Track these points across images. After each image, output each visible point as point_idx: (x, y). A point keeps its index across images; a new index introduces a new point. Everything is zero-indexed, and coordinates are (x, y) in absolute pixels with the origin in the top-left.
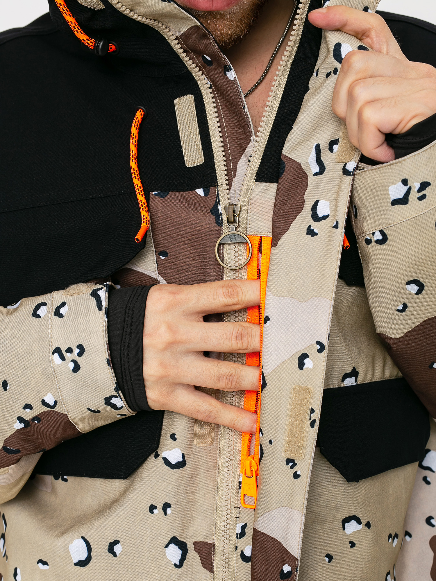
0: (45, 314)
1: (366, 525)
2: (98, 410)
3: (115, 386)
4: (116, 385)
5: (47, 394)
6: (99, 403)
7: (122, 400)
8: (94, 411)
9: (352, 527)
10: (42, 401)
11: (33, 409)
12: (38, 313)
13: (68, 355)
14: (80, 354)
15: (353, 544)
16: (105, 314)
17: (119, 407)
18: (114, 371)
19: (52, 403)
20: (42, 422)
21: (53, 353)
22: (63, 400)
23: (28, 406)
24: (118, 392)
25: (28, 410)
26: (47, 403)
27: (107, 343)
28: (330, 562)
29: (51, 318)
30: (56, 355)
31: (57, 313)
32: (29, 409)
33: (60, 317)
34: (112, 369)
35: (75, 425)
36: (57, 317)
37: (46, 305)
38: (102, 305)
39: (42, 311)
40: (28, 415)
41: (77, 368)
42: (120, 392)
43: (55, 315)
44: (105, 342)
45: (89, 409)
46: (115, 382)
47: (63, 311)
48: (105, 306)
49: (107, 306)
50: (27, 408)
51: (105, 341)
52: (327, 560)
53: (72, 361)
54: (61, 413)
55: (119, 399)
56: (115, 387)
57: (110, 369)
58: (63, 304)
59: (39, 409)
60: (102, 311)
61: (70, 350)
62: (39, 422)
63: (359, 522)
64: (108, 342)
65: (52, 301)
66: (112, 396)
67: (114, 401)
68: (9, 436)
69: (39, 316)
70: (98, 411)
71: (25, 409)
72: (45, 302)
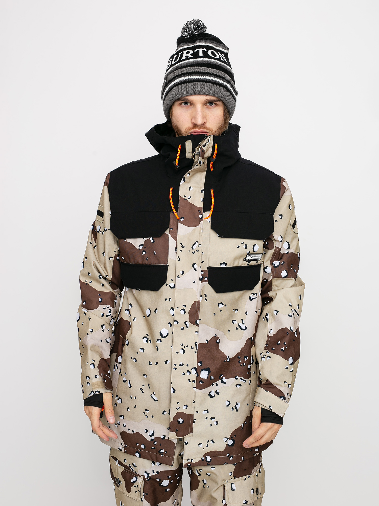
1: (225, 305)
9: (221, 306)
15: (221, 311)
28: (215, 315)
52: (214, 314)
63: (223, 304)
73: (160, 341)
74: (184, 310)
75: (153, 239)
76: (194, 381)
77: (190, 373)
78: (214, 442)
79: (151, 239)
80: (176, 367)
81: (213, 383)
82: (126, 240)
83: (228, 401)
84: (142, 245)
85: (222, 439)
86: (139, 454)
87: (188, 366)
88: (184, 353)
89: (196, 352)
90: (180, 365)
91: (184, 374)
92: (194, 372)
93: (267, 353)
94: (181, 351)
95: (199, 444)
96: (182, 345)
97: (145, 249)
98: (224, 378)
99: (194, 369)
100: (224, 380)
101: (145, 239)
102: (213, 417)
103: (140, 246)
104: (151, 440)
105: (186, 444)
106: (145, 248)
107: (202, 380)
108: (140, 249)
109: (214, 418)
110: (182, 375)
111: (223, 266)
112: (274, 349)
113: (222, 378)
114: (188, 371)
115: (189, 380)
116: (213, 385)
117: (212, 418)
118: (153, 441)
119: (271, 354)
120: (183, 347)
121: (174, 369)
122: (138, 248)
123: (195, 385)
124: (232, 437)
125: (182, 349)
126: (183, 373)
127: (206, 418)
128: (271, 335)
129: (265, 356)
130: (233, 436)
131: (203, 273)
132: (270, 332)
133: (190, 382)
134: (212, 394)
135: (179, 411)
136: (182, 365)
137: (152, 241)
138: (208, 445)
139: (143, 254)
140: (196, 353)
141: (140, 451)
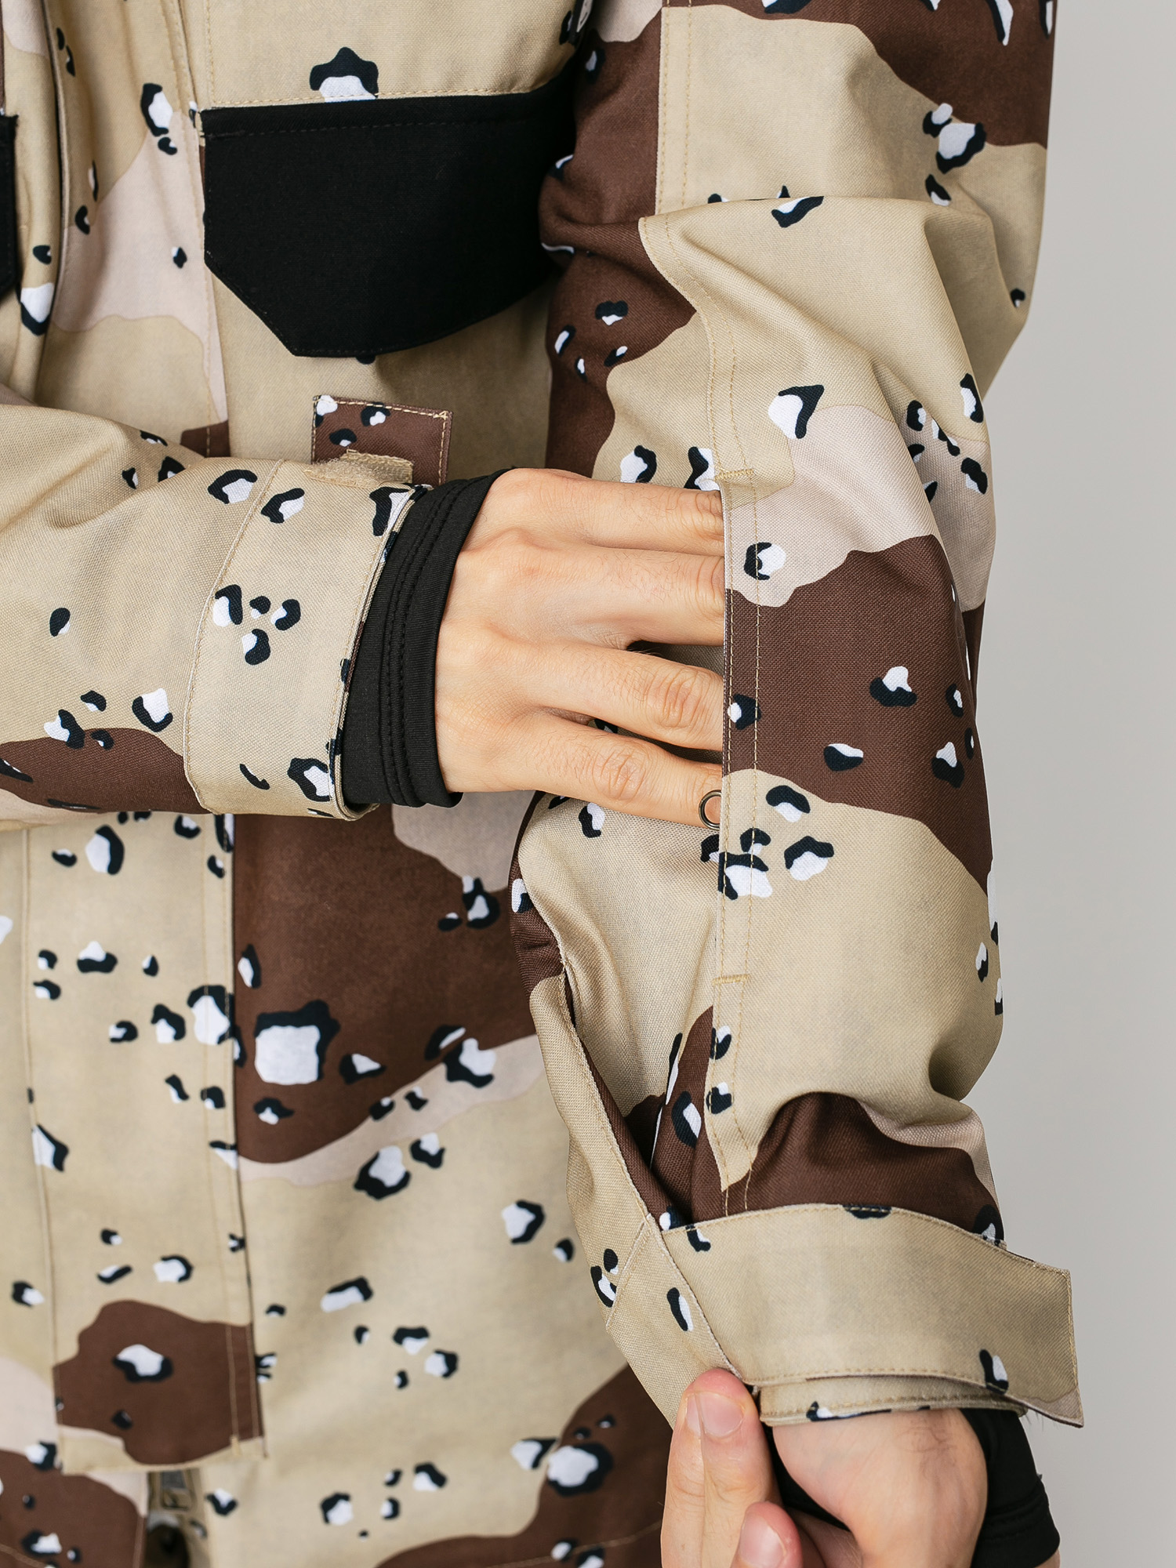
0: (241, 500)
2: (264, 781)
3: (334, 738)
4: (337, 736)
5: (156, 688)
6: (273, 767)
7: (334, 782)
8: (253, 779)
10: (135, 701)
11: (106, 711)
12: (226, 489)
13: (252, 615)
14: (282, 624)
16: (386, 547)
17: (319, 793)
18: (349, 697)
19: (157, 717)
20: (113, 752)
21: (219, 595)
22: (188, 720)
23: (96, 699)
24: (334, 757)
25: (92, 707)
26: (145, 710)
27: (361, 622)
29: (251, 517)
30: (224, 601)
31: (272, 511)
32: (95, 707)
33: (273, 520)
34: (345, 691)
35: (194, 789)
36: (267, 519)
37: (253, 482)
38: (387, 523)
39: (237, 490)
40: (89, 718)
41: (259, 653)
42: (338, 758)
43: (265, 512)
44: (358, 618)
45: (243, 768)
46: (338, 728)
47: (287, 508)
48: (393, 529)
49: (396, 530)
50: (91, 702)
51: (359, 614)
53: (256, 632)
54: (171, 751)
55: (327, 776)
56: (332, 740)
57: (342, 690)
58: (296, 494)
59: (119, 717)
60: (380, 537)
61: (262, 604)
62: (106, 747)
64: (364, 620)
65: (273, 477)
66: (314, 760)
67: (313, 775)
68: (22, 740)
69: (224, 498)
70: (264, 785)
71: (86, 701)
72: (254, 472)
76: (214, 1095)
77: (179, 1026)
78: (439, 1479)
80: (53, 976)
81: (386, 1102)
83: (522, 1204)
85: (504, 1451)
87: (152, 969)
88: (114, 867)
89: (219, 864)
90: (86, 966)
91: (130, 1032)
92: (209, 1021)
95: (328, 1504)
98: (471, 1045)
99: (207, 1003)
100: (474, 1058)
102: (411, 1323)
105: (225, 1509)
107: (277, 1098)
109: (420, 1333)
110: (114, 1040)
111: (345, 89)
113: (458, 1047)
114: (161, 1013)
115: (174, 1082)
116: (379, 1112)
117: (401, 1335)
121: (43, 993)
123: (222, 1124)
124: (586, 1432)
126: (120, 1025)
127: (360, 1332)
130: (589, 1424)
133: (183, 1096)
134: (388, 1171)
135: (122, 1291)
136: (108, 964)
138: (395, 1506)
140: (219, 873)
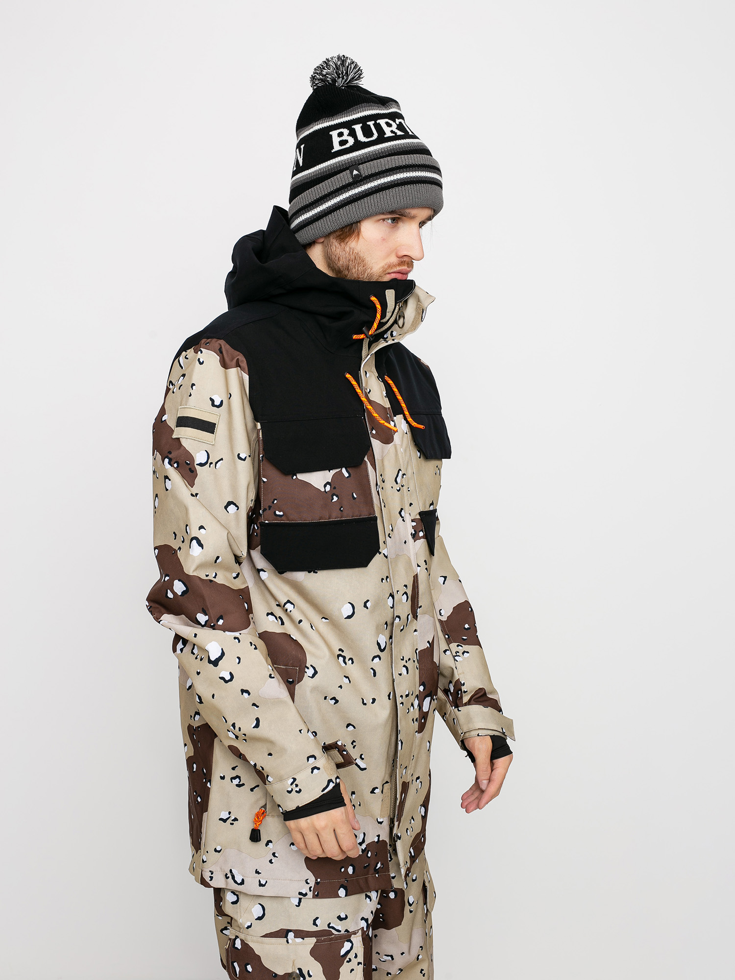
73: (378, 658)
74: (406, 593)
75: (347, 471)
79: (344, 470)
82: (296, 476)
84: (328, 483)
86: (345, 888)
93: (460, 647)
94: (404, 670)
96: (403, 660)
97: (334, 491)
101: (333, 472)
103: (325, 486)
104: (362, 852)
106: (335, 488)
108: (326, 492)
112: (466, 639)
118: (366, 852)
119: (466, 648)
120: (404, 663)
122: (323, 490)
125: (404, 666)
128: (444, 619)
129: (458, 652)
131: (414, 524)
132: (440, 614)
137: (346, 475)
139: (333, 501)
141: (347, 881)
